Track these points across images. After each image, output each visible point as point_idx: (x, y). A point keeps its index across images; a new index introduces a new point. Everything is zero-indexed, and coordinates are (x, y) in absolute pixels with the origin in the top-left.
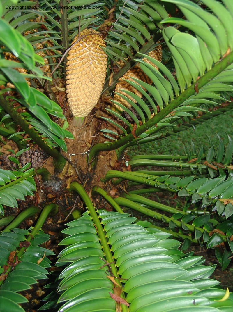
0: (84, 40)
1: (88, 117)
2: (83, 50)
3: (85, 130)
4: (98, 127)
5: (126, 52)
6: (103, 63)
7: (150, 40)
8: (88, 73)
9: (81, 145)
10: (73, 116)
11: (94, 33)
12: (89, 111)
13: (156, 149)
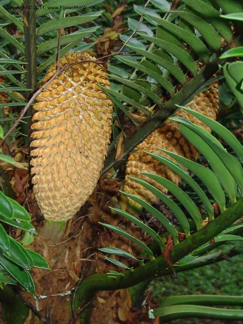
0: (67, 73)
1: (73, 221)
2: (66, 92)
3: (66, 247)
4: (93, 240)
5: (150, 96)
6: (105, 117)
7: (196, 73)
8: (76, 136)
9: (59, 278)
10: (44, 219)
11: (88, 59)
12: (76, 208)
13: (209, 278)
